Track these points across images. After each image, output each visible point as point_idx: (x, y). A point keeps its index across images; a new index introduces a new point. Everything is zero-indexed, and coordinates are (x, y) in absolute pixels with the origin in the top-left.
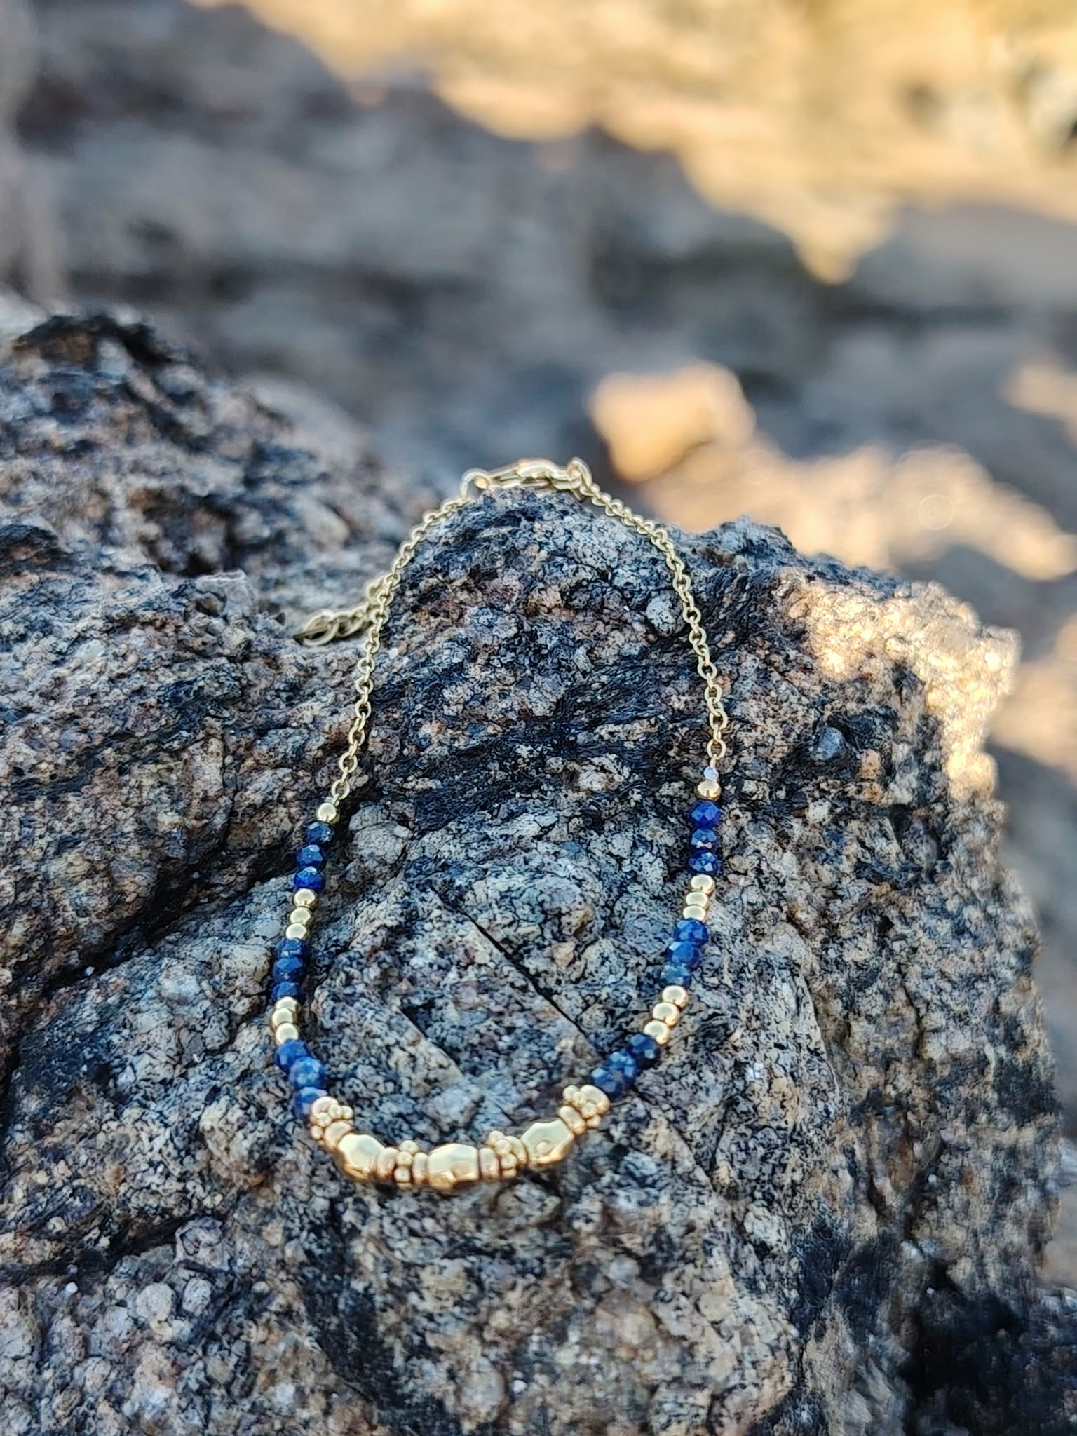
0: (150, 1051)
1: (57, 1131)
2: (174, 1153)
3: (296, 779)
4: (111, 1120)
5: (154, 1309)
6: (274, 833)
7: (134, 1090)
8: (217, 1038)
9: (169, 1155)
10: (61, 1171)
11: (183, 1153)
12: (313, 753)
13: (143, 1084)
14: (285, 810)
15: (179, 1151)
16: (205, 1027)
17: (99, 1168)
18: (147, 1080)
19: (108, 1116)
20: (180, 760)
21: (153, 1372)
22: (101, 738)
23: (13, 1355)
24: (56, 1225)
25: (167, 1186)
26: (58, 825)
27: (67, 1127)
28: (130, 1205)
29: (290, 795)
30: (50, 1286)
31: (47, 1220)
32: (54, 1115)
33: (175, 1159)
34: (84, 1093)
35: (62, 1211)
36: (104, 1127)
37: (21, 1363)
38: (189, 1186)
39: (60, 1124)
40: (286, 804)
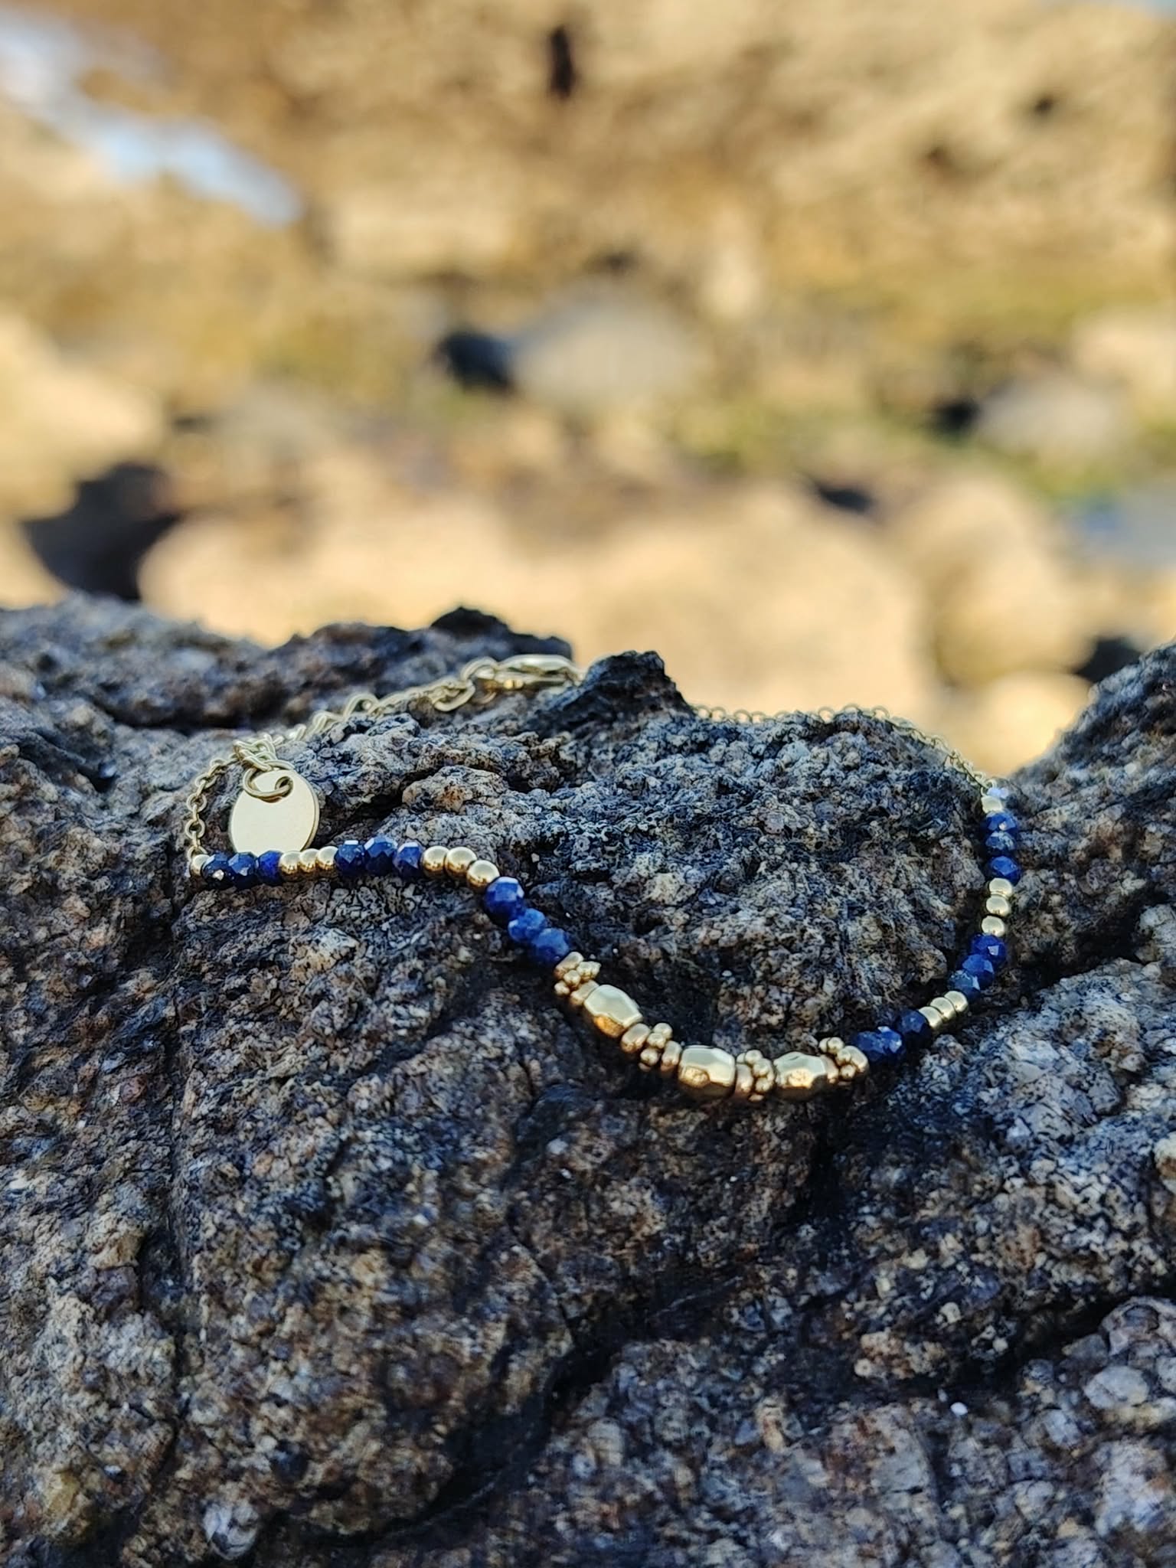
0: (1043, 1100)
1: (929, 1204)
2: (1124, 1198)
3: (1062, 881)
4: (1016, 1176)
5: (1120, 1394)
6: (1035, 944)
7: (1032, 1145)
8: (1107, 1098)
9: (1118, 1199)
10: (950, 1245)
11: (1134, 1198)
12: (1077, 854)
13: (1042, 1137)
14: (1049, 916)
15: (1130, 1194)
16: (1091, 1085)
17: (1011, 1233)
18: (1046, 1134)
19: (1012, 1170)
20: (929, 856)
21: (1134, 1472)
22: (859, 813)
23: (909, 1486)
24: (950, 1312)
25: (1110, 1246)
26: (842, 890)
27: (942, 1198)
28: (1051, 1281)
29: (1056, 899)
30: (928, 1410)
31: (936, 1310)
32: (929, 1181)
33: (1125, 1204)
34: (966, 1152)
35: (958, 1295)
36: (1007, 1185)
37: (920, 1497)
38: (1136, 1246)
39: (934, 1195)
40: (1050, 910)
